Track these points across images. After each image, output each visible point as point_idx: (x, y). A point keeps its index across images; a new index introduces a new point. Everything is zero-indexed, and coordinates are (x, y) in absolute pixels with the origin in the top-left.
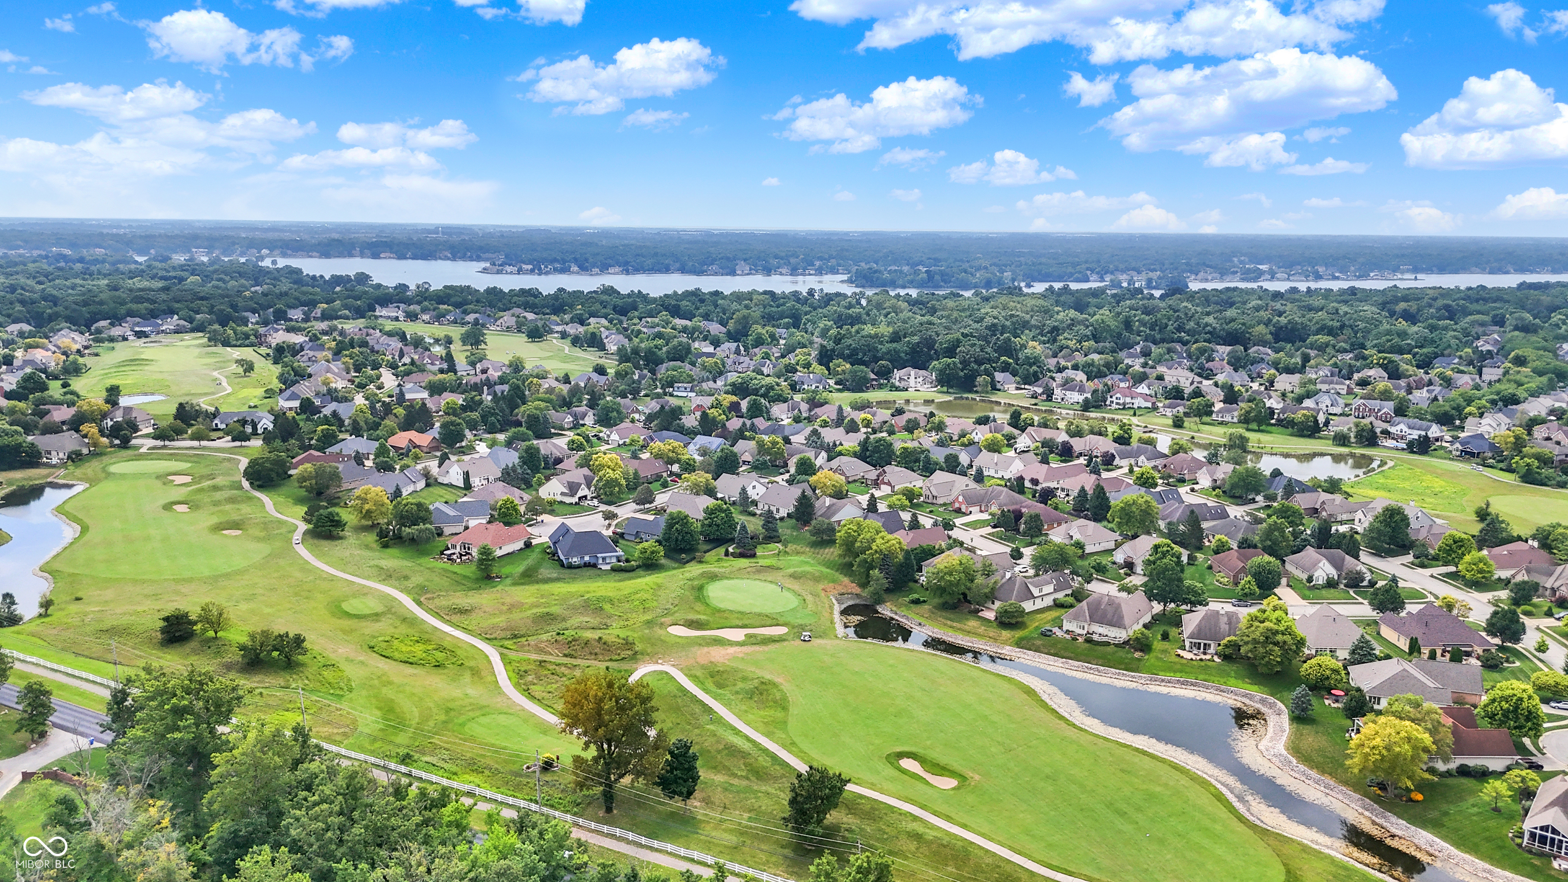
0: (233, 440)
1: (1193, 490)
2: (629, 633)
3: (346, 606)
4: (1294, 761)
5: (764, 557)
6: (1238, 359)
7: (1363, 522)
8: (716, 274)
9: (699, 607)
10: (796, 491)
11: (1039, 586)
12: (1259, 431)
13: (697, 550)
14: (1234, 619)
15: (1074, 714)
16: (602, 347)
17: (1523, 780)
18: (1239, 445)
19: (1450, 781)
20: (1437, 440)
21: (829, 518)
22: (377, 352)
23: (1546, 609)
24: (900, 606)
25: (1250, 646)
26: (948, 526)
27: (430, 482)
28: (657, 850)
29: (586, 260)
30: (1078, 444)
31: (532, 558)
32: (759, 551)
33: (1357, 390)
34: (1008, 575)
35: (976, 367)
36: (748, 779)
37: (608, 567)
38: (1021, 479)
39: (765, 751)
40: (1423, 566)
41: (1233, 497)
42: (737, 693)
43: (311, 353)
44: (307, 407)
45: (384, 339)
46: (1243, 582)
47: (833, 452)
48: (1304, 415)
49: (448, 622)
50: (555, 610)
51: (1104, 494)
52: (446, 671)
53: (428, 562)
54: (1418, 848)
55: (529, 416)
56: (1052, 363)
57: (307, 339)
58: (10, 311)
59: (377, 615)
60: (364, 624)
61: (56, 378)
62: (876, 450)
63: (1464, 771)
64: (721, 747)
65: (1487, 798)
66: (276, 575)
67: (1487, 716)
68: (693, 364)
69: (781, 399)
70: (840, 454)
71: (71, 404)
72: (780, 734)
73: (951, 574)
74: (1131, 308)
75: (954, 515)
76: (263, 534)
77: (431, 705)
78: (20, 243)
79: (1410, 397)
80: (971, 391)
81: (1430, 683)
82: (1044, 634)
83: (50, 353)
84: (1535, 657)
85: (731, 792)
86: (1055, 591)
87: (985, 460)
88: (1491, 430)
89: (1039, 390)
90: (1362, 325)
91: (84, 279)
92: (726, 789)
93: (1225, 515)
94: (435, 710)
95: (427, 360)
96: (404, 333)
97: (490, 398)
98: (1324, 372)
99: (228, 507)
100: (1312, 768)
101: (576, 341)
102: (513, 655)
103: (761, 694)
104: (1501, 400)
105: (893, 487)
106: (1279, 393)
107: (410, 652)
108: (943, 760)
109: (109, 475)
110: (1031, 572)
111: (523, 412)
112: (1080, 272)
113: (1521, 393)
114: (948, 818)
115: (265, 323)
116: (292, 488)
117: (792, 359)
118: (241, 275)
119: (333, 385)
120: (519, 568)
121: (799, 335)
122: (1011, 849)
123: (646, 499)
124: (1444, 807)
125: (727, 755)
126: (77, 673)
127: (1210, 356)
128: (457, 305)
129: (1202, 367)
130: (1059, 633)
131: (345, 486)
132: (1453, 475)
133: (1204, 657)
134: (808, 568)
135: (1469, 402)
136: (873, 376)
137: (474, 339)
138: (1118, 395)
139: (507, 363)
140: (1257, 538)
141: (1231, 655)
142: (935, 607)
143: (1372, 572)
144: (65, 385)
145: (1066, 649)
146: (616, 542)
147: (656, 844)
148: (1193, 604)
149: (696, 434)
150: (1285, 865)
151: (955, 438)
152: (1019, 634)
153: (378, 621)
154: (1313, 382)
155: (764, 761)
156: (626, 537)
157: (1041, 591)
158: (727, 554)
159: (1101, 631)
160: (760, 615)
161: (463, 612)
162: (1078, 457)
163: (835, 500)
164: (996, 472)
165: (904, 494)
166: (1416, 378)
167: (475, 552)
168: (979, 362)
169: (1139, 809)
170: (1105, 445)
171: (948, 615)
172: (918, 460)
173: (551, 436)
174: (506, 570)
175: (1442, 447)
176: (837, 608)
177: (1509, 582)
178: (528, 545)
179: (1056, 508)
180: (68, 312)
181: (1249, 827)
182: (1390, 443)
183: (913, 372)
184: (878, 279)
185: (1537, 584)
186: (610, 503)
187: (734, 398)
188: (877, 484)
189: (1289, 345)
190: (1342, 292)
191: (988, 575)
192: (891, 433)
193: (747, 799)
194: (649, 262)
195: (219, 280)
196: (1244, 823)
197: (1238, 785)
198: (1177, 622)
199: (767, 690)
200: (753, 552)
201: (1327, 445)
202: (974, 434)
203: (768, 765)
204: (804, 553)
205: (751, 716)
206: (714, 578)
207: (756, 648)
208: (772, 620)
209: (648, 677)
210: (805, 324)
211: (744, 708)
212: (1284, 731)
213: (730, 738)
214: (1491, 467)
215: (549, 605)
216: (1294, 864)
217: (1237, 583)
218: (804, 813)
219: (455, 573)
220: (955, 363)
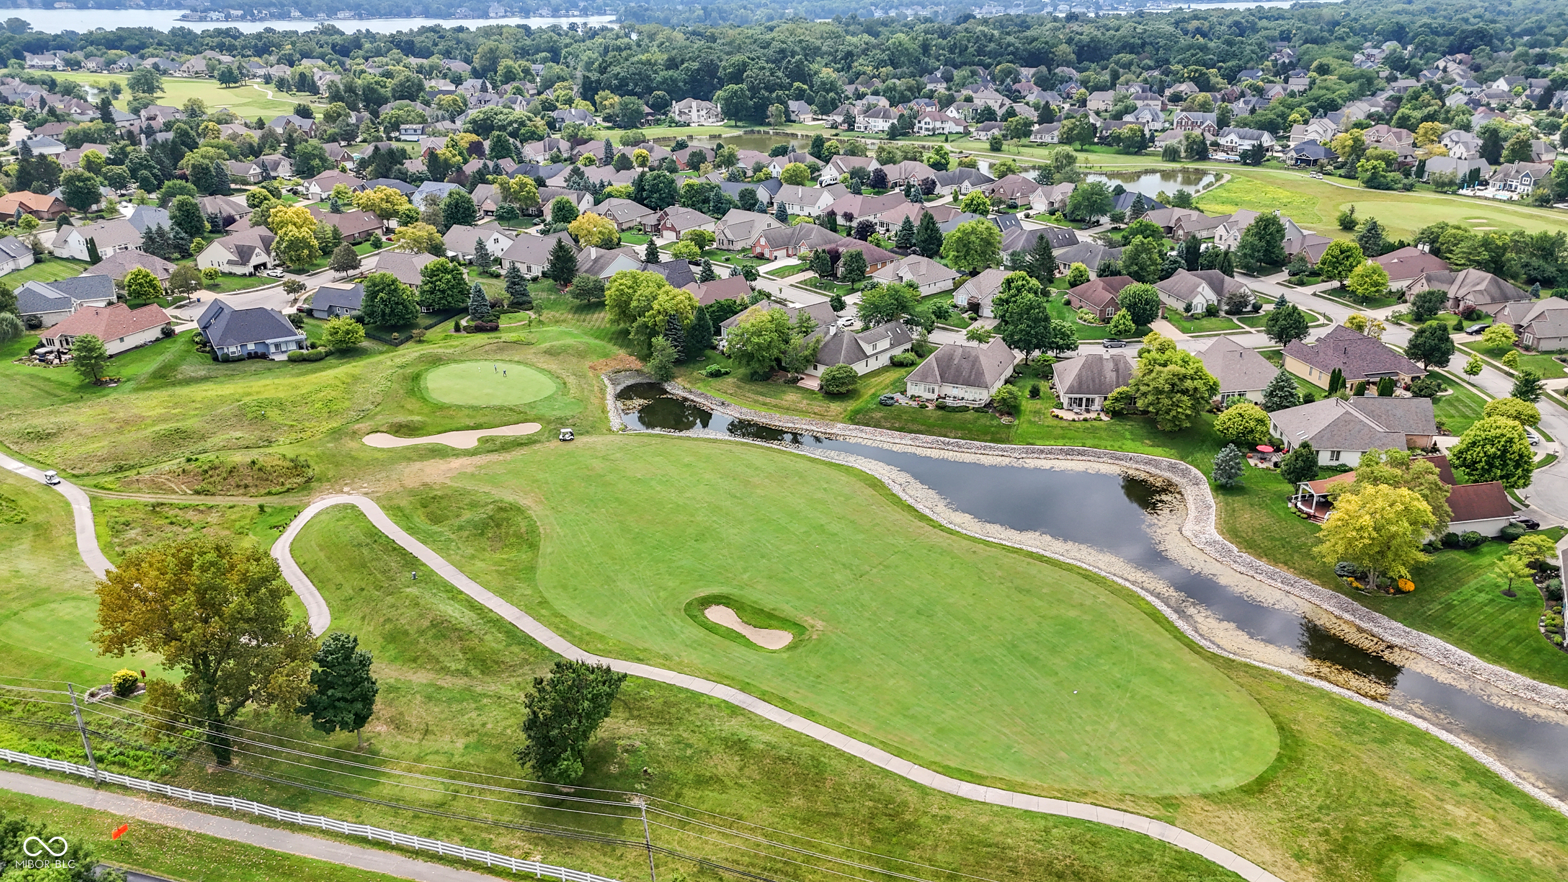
1: (1027, 216)
2: (303, 450)
4: (1234, 549)
5: (510, 330)
6: (1045, 80)
7: (1224, 239)
8: (463, 17)
9: (412, 404)
10: (551, 242)
11: (873, 342)
12: (1084, 150)
13: (415, 326)
14: (1121, 365)
15: (938, 510)
16: (311, 87)
17: (1540, 549)
19: (1439, 558)
20: (1269, 149)
21: (597, 273)
23: (1456, 322)
24: (695, 381)
25: (1150, 398)
26: (750, 275)
27: (41, 256)
28: (303, 829)
30: (892, 172)
31: (172, 350)
32: (504, 322)
34: (833, 330)
35: (766, 94)
36: (466, 674)
37: (284, 357)
38: (832, 214)
39: (498, 623)
40: (1302, 284)
41: (1076, 220)
42: (461, 528)
46: (1114, 317)
47: (599, 194)
48: (1131, 130)
50: (191, 424)
51: (934, 224)
53: (9, 365)
55: (194, 166)
56: (849, 90)
62: (655, 189)
63: (1451, 543)
64: (426, 623)
68: (427, 104)
69: (533, 136)
70: (610, 195)
72: (523, 590)
73: (759, 334)
74: (926, 32)
75: (756, 261)
80: (762, 124)
81: (1377, 427)
82: (883, 404)
84: (1464, 381)
86: (892, 346)
87: (787, 193)
88: (1322, 135)
89: (840, 119)
90: (1162, 42)
92: (429, 698)
93: (1073, 241)
95: (74, 109)
96: (53, 81)
97: (147, 149)
98: (1135, 89)
100: (1259, 557)
101: (282, 85)
102: (112, 499)
103: (498, 526)
104: (1320, 106)
105: (678, 233)
106: (1094, 112)
108: (769, 603)
110: (858, 325)
111: (188, 161)
113: (1337, 99)
114: (784, 703)
117: (549, 95)
120: (148, 367)
121: (557, 69)
122: (885, 746)
123: (349, 263)
124: (1445, 596)
125: (435, 637)
127: (1015, 78)
128: (133, 50)
129: (1009, 90)
130: (903, 401)
132: (1294, 184)
133: (1088, 416)
134: (569, 341)
135: (1291, 109)
136: (647, 110)
137: (148, 86)
138: (927, 119)
139: (181, 108)
140: (1120, 264)
141: (1123, 411)
142: (741, 380)
143: (1253, 295)
145: (914, 421)
146: (299, 323)
147: (299, 818)
148: (1061, 348)
149: (422, 181)
150: (1273, 716)
151: (750, 172)
152: (852, 405)
154: (1128, 99)
155: (493, 641)
156: (316, 314)
157: (875, 347)
158: (457, 329)
159: (956, 393)
160: (501, 409)
161: (42, 437)
162: (892, 188)
163: (603, 251)
164: (802, 209)
165: (692, 240)
166: (1228, 91)
168: (770, 89)
169: (1054, 650)
170: (920, 172)
171: (759, 388)
172: (706, 199)
173: (229, 192)
174: (126, 372)
175: (1274, 158)
176: (611, 391)
177: (1406, 294)
178: (168, 334)
179: (878, 245)
181: (1207, 659)
182: (1221, 156)
183: (694, 104)
184: (649, 16)
185: (1439, 294)
186: (299, 272)
187: (474, 137)
188: (658, 230)
189: (1094, 65)
191: (806, 333)
192: (673, 170)
193: (462, 712)
194: (385, 5)
196: (1197, 653)
197: (1172, 592)
198: (1046, 373)
199: (508, 520)
200: (493, 324)
201: (1157, 161)
202: (771, 167)
203: (501, 647)
204: (564, 321)
205: (479, 564)
206: (436, 361)
207: (494, 457)
208: (519, 415)
209: (323, 517)
210: (565, 58)
211: (471, 551)
212: (1209, 507)
213: (441, 607)
214: (1330, 174)
215: (184, 417)
216: (1285, 715)
217: (1107, 321)
218: (551, 743)
219: (49, 380)
220: (742, 90)
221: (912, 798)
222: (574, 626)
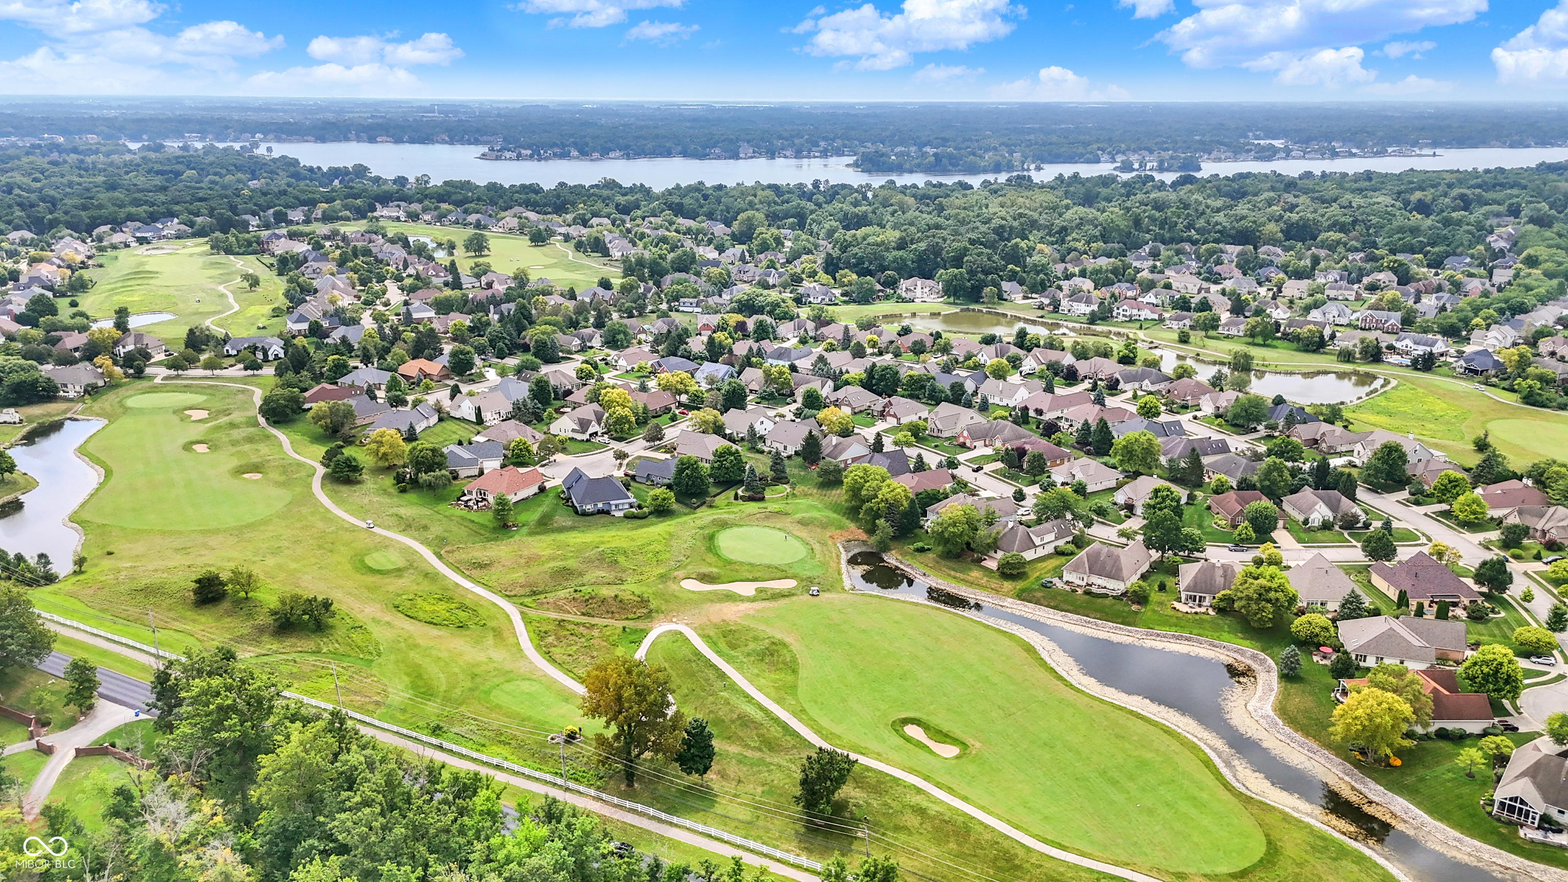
0: (246, 369)
1: (1195, 418)
2: (644, 589)
3: (369, 561)
4: (1280, 722)
5: (773, 501)
6: (1247, 262)
7: (1362, 455)
8: (718, 157)
9: (710, 558)
10: (802, 430)
11: (1042, 534)
12: (1264, 345)
13: (707, 494)
14: (1230, 569)
15: (1071, 673)
16: (606, 253)
17: (1498, 747)
18: (1243, 365)
19: (1428, 744)
20: (1442, 355)
21: (835, 458)
22: (381, 261)
23: (1535, 552)
24: (904, 554)
25: (1243, 603)
26: (952, 464)
27: (443, 417)
28: (676, 825)
29: (587, 144)
30: (1083, 367)
31: (547, 504)
32: (768, 494)
33: (1365, 295)
34: (1011, 521)
35: (983, 277)
36: (760, 750)
37: (621, 514)
38: (1025, 408)
39: (777, 720)
40: (1417, 503)
41: (1235, 425)
42: (749, 655)
43: (315, 265)
44: (316, 331)
45: (388, 247)
46: (1240, 528)
47: (839, 381)
48: (1310, 331)
49: (468, 577)
50: (571, 563)
51: (1107, 428)
52: (468, 633)
53: (446, 508)
54: (1394, 815)
55: (536, 341)
56: (1059, 269)
57: (310, 247)
58: (10, 218)
59: (398, 570)
60: (387, 581)
61: (63, 295)
62: (882, 378)
63: (1443, 735)
64: (735, 716)
65: (1462, 765)
66: (298, 525)
67: (1468, 678)
68: (698, 274)
69: (787, 317)
70: (847, 383)
71: (83, 329)
72: (790, 700)
73: (954, 525)
74: (1142, 203)
75: (958, 449)
76: (283, 478)
77: (456, 670)
78: (11, 129)
79: (1418, 306)
80: (977, 302)
81: (1416, 641)
82: (1044, 586)
83: (55, 268)
84: (1522, 607)
85: (745, 765)
86: (1057, 539)
87: (990, 387)
88: (1497, 343)
89: (1046, 301)
90: (1374, 220)
91: (81, 176)
92: (740, 762)
93: (1225, 448)
94: (461, 676)
95: (431, 272)
96: (406, 239)
97: (496, 317)
98: (1333, 276)
99: (247, 447)
100: (1297, 731)
101: (580, 246)
102: (533, 614)
103: (772, 655)
104: (1509, 308)
105: (899, 419)
106: (1286, 300)
107: (434, 612)
108: (945, 727)
109: (126, 410)
110: (1033, 517)
111: (531, 334)
112: (1091, 153)
113: (1529, 300)
114: (950, 790)
115: (267, 226)
116: (306, 423)
117: (797, 267)
118: (239, 168)
119: (340, 303)
120: (533, 516)
121: (804, 238)
122: (1009, 822)
123: (655, 435)
124: (1421, 772)
125: (741, 725)
126: (116, 638)
127: (1219, 258)
128: (458, 204)
129: (1210, 272)
130: (1059, 584)
131: (359, 422)
132: (1453, 396)
133: (1198, 610)
134: (815, 514)
135: (1476, 310)
136: (879, 287)
137: (477, 246)
138: (1125, 307)
139: (512, 275)
140: (1256, 478)
141: (1225, 609)
142: (939, 556)
143: (1367, 514)
144: (74, 304)
145: (1065, 601)
146: (627, 486)
147: (675, 820)
148: (1190, 551)
149: (702, 360)
150: (1267, 835)
151: (961, 359)
152: (1020, 585)
153: (400, 577)
154: (1321, 290)
155: (775, 732)
156: (638, 479)
157: (1042, 539)
158: (736, 497)
159: (1100, 582)
160: (769, 566)
161: (482, 566)
162: (1082, 381)
163: (841, 438)
164: (1001, 400)
165: (910, 430)
166: (1426, 282)
167: (491, 498)
168: (986, 273)
169: (1131, 778)
170: (1110, 368)
171: (951, 564)
172: (923, 387)
173: (559, 361)
174: (523, 518)
175: (1446, 364)
176: (844, 557)
177: (1501, 522)
178: (542, 489)
179: (1060, 443)
180: (68, 218)
181: (1234, 794)
182: (1394, 359)
183: (919, 282)
184: (884, 163)
185: (1528, 528)
186: (620, 439)
187: (740, 318)
188: (882, 415)
189: (1300, 244)
190: (1357, 178)
191: (991, 524)
192: (898, 356)
193: (760, 772)
194: (650, 146)
195: (215, 174)
196: (1229, 790)
197: (1226, 749)
198: (1174, 572)
199: (778, 651)
200: (760, 496)
201: (1332, 361)
202: (980, 356)
203: (780, 735)
204: (811, 495)
205: (763, 681)
206: (724, 525)
207: (766, 604)
208: (782, 573)
209: (663, 639)
210: (810, 225)
211: (756, 671)
212: (1272, 690)
213: (743, 707)
214: (1494, 386)
215: (565, 558)
216: (1275, 835)
217: (1235, 527)
218: (814, 793)
219: (473, 522)
220: (961, 273)
221: (1021, 853)
222: (822, 728)
